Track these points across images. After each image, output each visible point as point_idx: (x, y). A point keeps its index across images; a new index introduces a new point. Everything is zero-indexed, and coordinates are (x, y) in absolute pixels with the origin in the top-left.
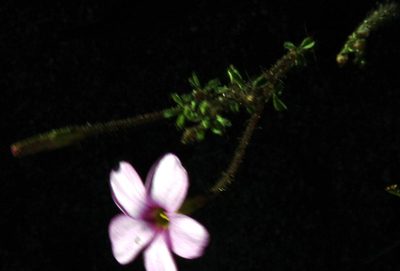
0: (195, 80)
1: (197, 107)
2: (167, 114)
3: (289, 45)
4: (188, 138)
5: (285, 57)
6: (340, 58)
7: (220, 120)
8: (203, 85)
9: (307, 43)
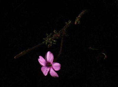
0: (47, 34)
1: (49, 39)
2: (43, 43)
3: (66, 23)
4: (49, 46)
5: (66, 25)
6: (75, 23)
7: (54, 41)
8: (49, 35)
9: (70, 21)
